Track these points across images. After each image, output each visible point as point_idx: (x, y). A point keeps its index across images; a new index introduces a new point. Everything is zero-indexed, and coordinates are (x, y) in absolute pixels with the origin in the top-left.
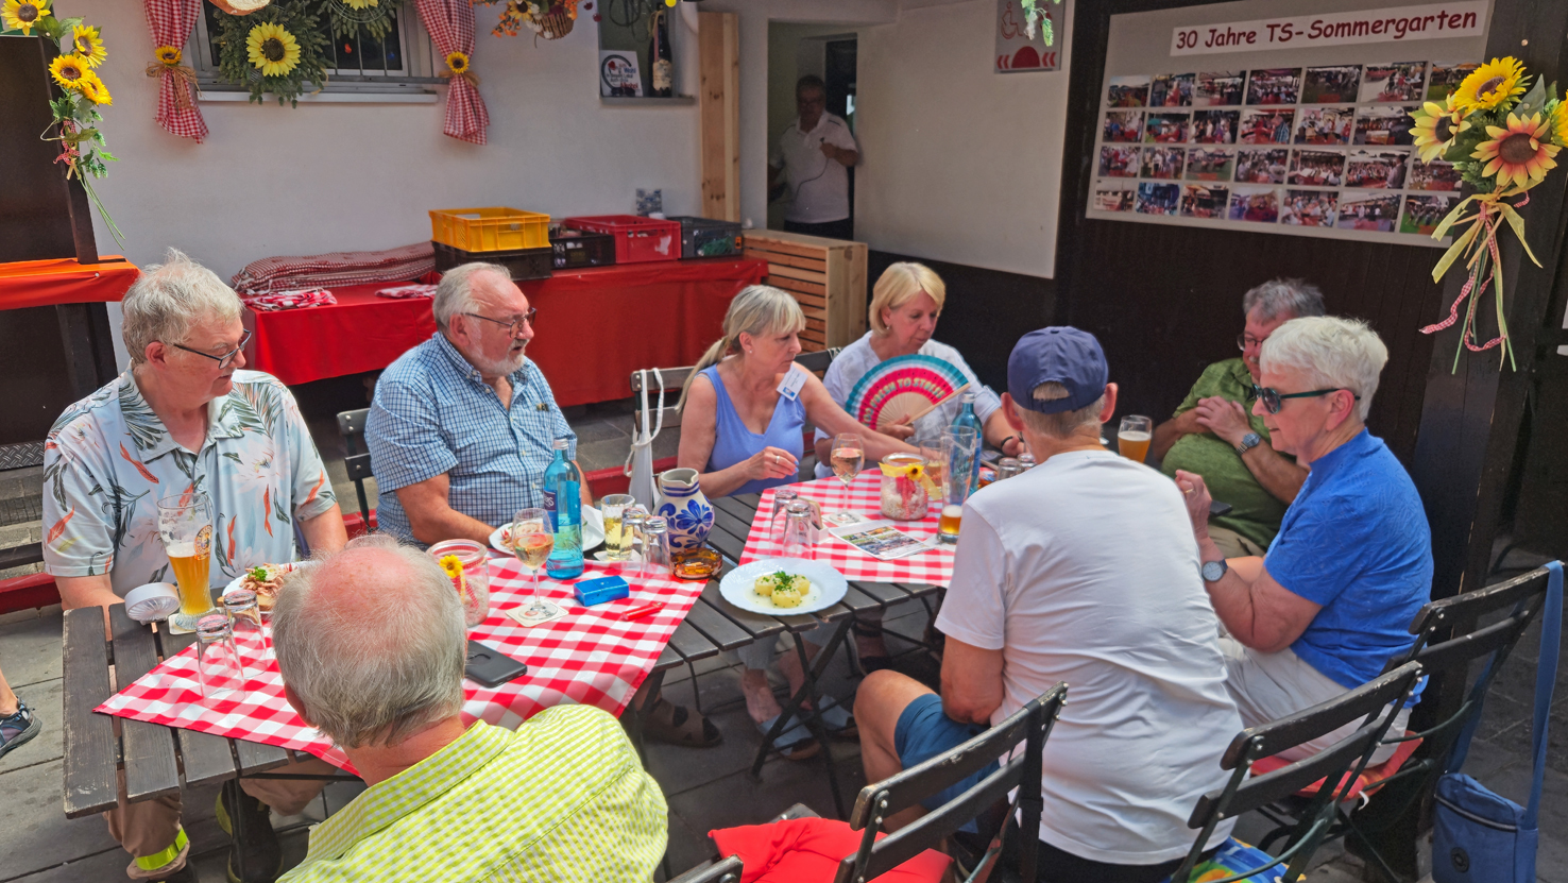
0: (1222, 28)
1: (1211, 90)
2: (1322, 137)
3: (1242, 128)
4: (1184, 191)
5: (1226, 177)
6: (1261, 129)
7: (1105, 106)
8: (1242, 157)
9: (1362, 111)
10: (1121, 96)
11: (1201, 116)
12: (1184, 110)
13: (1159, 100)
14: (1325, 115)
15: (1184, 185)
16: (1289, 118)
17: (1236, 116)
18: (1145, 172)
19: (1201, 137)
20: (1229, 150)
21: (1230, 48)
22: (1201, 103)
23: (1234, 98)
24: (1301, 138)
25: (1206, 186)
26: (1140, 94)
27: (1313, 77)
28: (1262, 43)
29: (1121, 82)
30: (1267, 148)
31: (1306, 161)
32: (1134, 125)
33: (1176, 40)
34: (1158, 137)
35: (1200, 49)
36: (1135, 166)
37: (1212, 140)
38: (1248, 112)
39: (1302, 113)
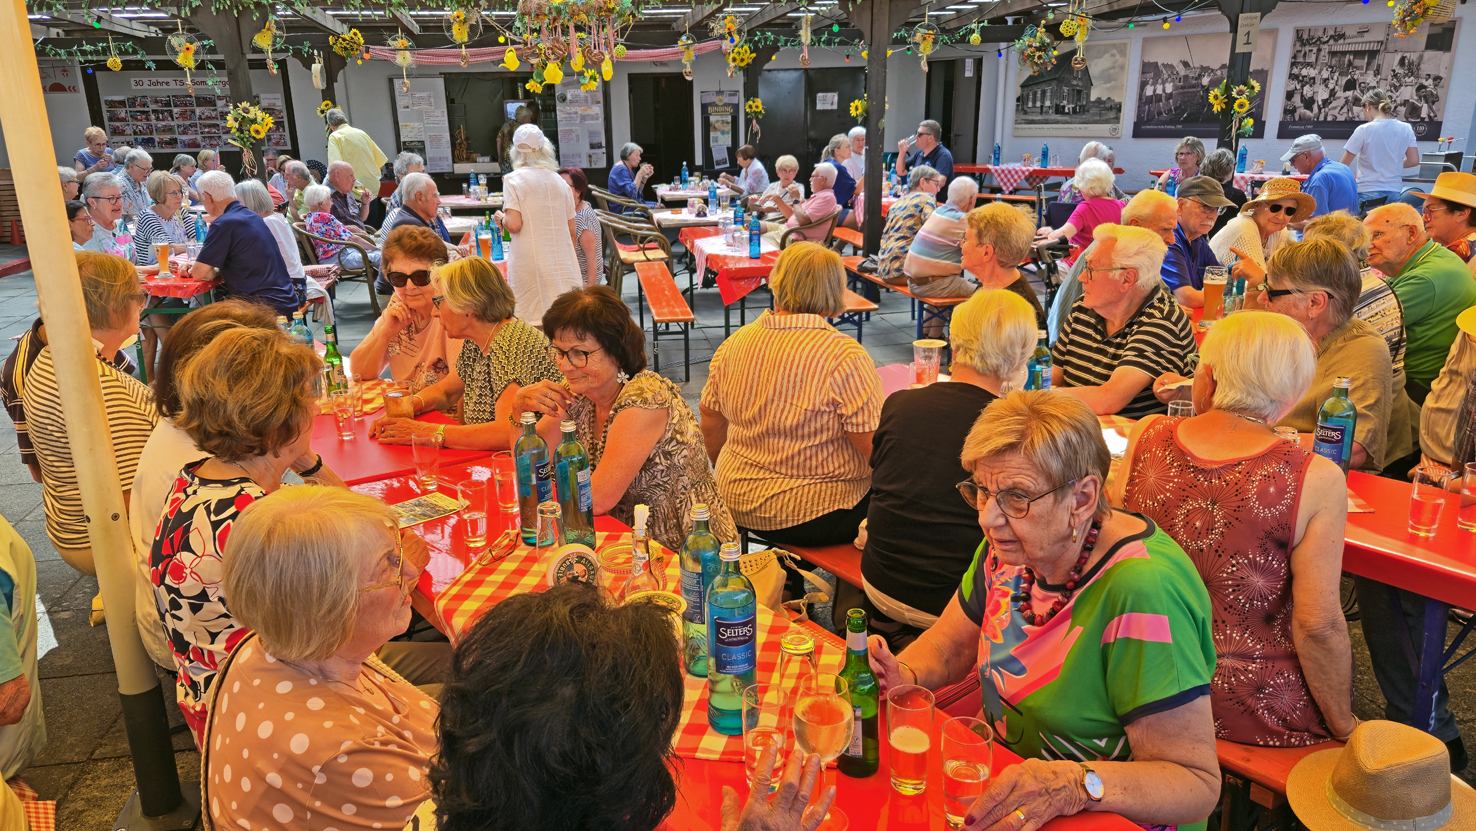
0: (154, 80)
1: (156, 102)
2: (208, 118)
3: (175, 116)
4: (157, 140)
5: (174, 133)
6: (182, 115)
7: (104, 108)
8: (179, 126)
9: (220, 109)
10: (111, 104)
11: (154, 111)
12: (146, 109)
13: (133, 105)
14: (206, 111)
15: (157, 137)
16: (193, 112)
17: (171, 111)
18: (135, 133)
19: (158, 119)
20: (172, 123)
21: (159, 87)
22: (154, 107)
23: (168, 104)
24: (200, 118)
25: (167, 137)
26: (122, 103)
27: (197, 98)
28: (173, 85)
29: (110, 98)
30: (188, 123)
31: (205, 126)
32: (123, 115)
33: (133, 83)
34: (137, 119)
35: (146, 86)
36: (129, 130)
37: (163, 120)
38: (175, 110)
39: (198, 111)
